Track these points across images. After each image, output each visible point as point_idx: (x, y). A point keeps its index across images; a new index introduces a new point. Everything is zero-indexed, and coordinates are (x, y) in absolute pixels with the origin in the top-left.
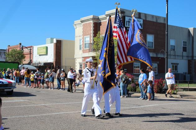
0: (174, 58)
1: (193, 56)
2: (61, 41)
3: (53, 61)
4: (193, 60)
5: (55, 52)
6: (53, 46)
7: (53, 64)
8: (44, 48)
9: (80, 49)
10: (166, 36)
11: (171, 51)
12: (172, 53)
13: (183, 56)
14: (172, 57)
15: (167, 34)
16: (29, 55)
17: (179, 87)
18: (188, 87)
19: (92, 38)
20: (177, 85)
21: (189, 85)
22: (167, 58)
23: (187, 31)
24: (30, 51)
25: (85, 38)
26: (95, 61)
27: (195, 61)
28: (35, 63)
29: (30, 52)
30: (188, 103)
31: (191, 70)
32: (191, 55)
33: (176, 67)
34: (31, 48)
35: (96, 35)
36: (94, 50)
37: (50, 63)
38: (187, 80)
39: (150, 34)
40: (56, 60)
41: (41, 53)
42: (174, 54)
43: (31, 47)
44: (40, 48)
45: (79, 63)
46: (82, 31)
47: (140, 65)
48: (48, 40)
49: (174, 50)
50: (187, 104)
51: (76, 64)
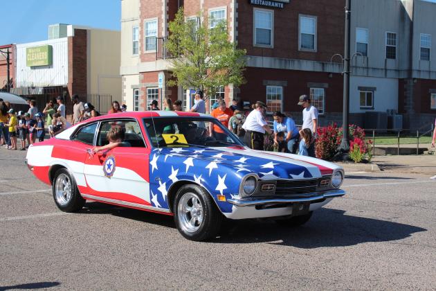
0: (365, 74)
1: (410, 71)
2: (85, 31)
3: (67, 82)
4: (411, 81)
5: (71, 61)
6: (66, 43)
7: (66, 89)
8: (42, 48)
9: (134, 52)
10: (346, 21)
11: (359, 57)
12: (361, 61)
13: (386, 70)
14: (360, 71)
15: (349, 14)
16: (6, 66)
17: (375, 146)
18: (396, 146)
19: (163, 25)
20: (372, 140)
21: (400, 139)
22: (348, 74)
23: (398, 7)
24: (8, 56)
25: (147, 24)
26: (172, 83)
27: (415, 81)
28: (22, 88)
29: (8, 59)
30: (396, 182)
31: (406, 104)
32: (405, 66)
33: (369, 96)
34: (10, 50)
35: (175, 18)
36: (169, 55)
37: (60, 87)
38: (395, 129)
39: (306, 14)
40: (74, 79)
41: (35, 61)
42: (365, 65)
43: (11, 46)
44: (33, 48)
45: (132, 86)
46: (140, 6)
47: (281, 93)
48: (54, 28)
49: (365, 54)
50: (394, 186)
51: (125, 91)
